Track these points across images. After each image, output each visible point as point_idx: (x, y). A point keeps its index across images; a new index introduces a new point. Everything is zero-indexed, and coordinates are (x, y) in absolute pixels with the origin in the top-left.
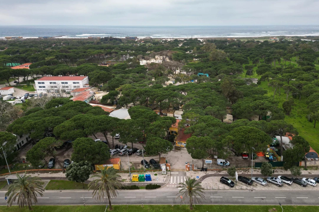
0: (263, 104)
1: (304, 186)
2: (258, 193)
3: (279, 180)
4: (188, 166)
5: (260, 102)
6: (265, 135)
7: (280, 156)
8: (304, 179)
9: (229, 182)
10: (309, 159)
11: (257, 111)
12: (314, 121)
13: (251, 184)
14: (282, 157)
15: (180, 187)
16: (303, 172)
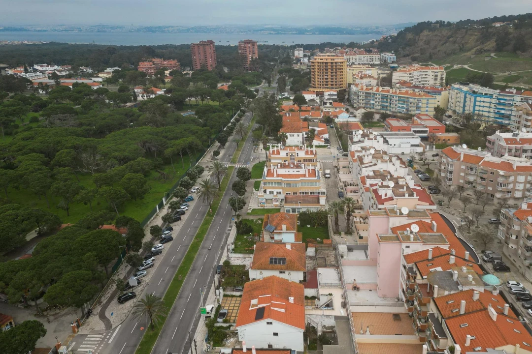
1: (161, 252)
3: (150, 263)
4: (75, 325)
8: (153, 249)
9: (130, 294)
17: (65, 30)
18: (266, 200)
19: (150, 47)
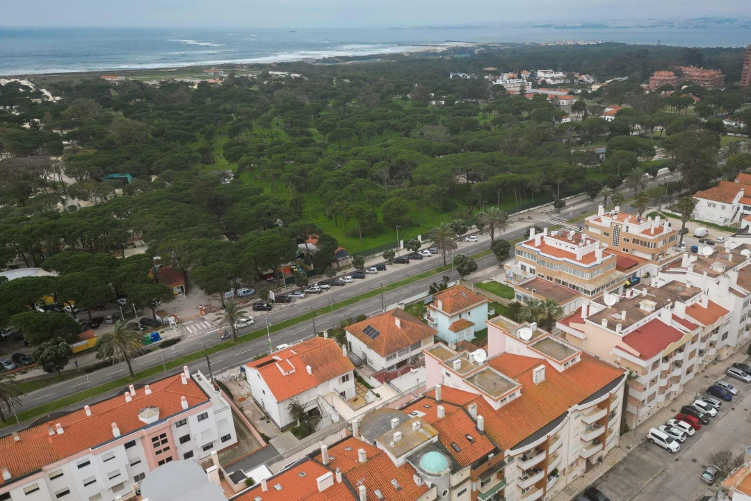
0: (267, 208)
1: (343, 285)
2: (300, 306)
3: (317, 288)
4: (204, 308)
5: (263, 206)
6: (290, 241)
7: (310, 265)
8: (341, 279)
9: (265, 305)
10: (340, 259)
11: (263, 218)
12: (334, 216)
13: (289, 301)
14: (312, 265)
15: (218, 319)
16: (338, 274)
17: (653, 26)
18: (514, 274)
19: (695, 50)
